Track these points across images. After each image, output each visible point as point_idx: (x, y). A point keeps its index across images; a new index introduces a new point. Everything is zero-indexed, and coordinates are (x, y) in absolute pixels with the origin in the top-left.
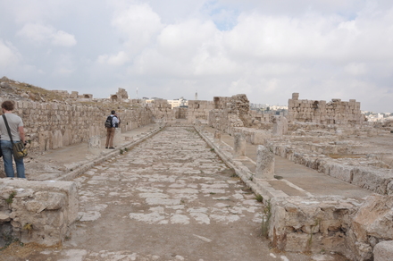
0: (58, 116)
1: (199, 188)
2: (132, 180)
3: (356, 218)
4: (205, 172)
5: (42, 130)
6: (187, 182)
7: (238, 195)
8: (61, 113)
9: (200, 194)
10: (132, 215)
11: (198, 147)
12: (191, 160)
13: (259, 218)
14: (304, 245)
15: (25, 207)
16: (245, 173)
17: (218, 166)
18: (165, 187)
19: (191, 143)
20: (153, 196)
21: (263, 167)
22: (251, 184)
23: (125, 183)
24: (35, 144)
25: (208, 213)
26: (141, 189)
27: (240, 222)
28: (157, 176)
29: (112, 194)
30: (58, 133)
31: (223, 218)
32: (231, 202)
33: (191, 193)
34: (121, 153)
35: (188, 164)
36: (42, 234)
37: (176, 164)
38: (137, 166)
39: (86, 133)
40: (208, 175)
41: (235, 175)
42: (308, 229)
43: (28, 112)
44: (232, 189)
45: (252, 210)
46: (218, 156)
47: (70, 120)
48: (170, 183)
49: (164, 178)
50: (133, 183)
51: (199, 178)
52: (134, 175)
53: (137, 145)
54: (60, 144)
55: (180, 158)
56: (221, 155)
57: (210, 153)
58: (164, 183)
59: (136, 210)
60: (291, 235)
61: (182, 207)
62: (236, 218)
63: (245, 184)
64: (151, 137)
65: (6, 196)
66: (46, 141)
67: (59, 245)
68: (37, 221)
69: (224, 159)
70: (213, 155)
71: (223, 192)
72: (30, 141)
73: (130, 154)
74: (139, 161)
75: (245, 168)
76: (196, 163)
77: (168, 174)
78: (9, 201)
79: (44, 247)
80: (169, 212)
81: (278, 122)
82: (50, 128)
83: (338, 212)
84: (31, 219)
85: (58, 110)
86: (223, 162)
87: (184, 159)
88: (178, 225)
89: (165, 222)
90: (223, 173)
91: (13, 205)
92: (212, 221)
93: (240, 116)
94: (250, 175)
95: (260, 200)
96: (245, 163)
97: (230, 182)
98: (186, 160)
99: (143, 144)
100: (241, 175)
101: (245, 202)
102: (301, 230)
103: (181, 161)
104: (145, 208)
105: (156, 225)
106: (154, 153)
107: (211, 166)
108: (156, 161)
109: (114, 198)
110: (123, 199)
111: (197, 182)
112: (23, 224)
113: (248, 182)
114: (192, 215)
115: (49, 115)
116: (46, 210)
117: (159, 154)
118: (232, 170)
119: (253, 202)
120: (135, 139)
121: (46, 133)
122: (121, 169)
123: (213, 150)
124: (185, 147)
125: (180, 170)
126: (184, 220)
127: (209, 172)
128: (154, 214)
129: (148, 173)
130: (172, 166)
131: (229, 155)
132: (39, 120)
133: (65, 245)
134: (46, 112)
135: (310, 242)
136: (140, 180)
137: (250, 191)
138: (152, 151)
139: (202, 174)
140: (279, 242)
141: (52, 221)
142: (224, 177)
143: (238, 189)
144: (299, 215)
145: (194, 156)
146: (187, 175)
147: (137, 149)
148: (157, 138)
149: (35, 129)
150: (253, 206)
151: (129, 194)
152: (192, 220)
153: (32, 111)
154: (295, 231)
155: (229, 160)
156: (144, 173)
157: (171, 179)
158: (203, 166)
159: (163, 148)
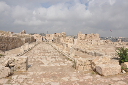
0: (10, 40)
1: (55, 59)
3: (93, 61)
4: (56, 55)
5: (5, 44)
6: (52, 58)
7: (66, 60)
8: (10, 39)
9: (56, 60)
10: (40, 65)
11: (51, 49)
12: (50, 52)
13: (72, 64)
14: (83, 68)
15: (18, 62)
16: (67, 55)
17: (59, 53)
18: (46, 59)
19: (49, 47)
20: (44, 61)
21: (72, 53)
22: (69, 57)
23: (35, 58)
24: (4, 48)
25: (59, 64)
26: (40, 59)
27: (67, 65)
29: (32, 61)
30: (9, 45)
31: (63, 65)
32: (64, 62)
33: (53, 60)
34: (29, 51)
35: (50, 53)
36: (22, 69)
37: (47, 53)
38: (36, 54)
39: (17, 45)
40: (56, 56)
41: (64, 56)
42: (83, 65)
43: (2, 39)
44: (64, 59)
45: (70, 63)
46: (58, 51)
47: (12, 41)
48: (47, 58)
49: (45, 57)
50: (37, 58)
52: (36, 56)
54: (10, 48)
55: (47, 52)
56: (59, 51)
57: (55, 50)
58: (45, 58)
59: (41, 64)
60: (80, 66)
61: (52, 63)
62: (66, 65)
65: (13, 60)
66: (6, 47)
67: (26, 71)
68: (21, 65)
70: (56, 51)
71: (62, 59)
72: (2, 48)
73: (32, 51)
74: (35, 53)
76: (52, 53)
78: (14, 61)
79: (23, 72)
80: (49, 64)
82: (7, 44)
83: (89, 60)
84: (19, 65)
85: (10, 38)
88: (53, 66)
89: (49, 66)
90: (60, 55)
91: (15, 62)
92: (61, 65)
93: (63, 39)
95: (71, 61)
96: (66, 52)
97: (63, 57)
99: (34, 48)
101: (68, 61)
102: (82, 65)
103: (48, 52)
104: (43, 63)
105: (47, 67)
106: (39, 50)
107: (57, 53)
108: (40, 53)
109: (33, 62)
110: (36, 62)
111: (54, 57)
112: (17, 67)
113: (68, 57)
114: (55, 64)
115: (7, 40)
116: (22, 63)
118: (63, 54)
119: (70, 61)
121: (7, 45)
122: (31, 55)
123: (56, 49)
124: (47, 49)
126: (54, 65)
127: (57, 55)
128: (46, 64)
129: (39, 56)
131: (61, 50)
132: (5, 41)
133: (27, 71)
134: (7, 39)
135: (84, 68)
137: (69, 59)
139: (55, 55)
140: (77, 68)
141: (24, 65)
142: (61, 56)
143: (65, 59)
144: (81, 61)
145: (51, 51)
146: (51, 56)
148: (37, 46)
149: (4, 44)
150: (70, 62)
151: (37, 61)
152: (56, 65)
153: (3, 38)
154: (80, 65)
155: (62, 52)
157: (47, 57)
158: (55, 54)
159: (41, 49)
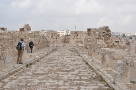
2: (34, 84)
4: (83, 78)
6: (71, 85)
11: (77, 61)
12: (73, 70)
16: (110, 79)
17: (91, 74)
21: (122, 75)
22: (114, 87)
23: (30, 86)
28: (51, 81)
35: (71, 73)
38: (38, 75)
40: (84, 80)
41: (102, 80)
46: (91, 67)
48: (60, 86)
49: (56, 82)
50: (35, 86)
51: (79, 82)
52: (36, 80)
53: (38, 60)
55: (66, 69)
56: (93, 67)
57: (85, 65)
58: (56, 85)
63: (109, 86)
64: (47, 55)
69: (95, 69)
70: (87, 67)
73: (33, 67)
74: (39, 71)
75: (109, 76)
76: (77, 72)
77: (58, 80)
81: (131, 44)
86: (94, 71)
87: (69, 69)
90: (94, 79)
93: (105, 41)
94: (113, 80)
96: (109, 72)
97: (99, 85)
98: (70, 71)
99: (42, 60)
100: (106, 80)
103: (66, 71)
106: (49, 65)
107: (86, 74)
108: (50, 71)
111: (77, 84)
113: (112, 85)
117: (52, 67)
118: (101, 76)
120: (36, 57)
122: (27, 77)
123: (87, 63)
124: (69, 61)
125: (66, 77)
127: (85, 78)
129: (45, 79)
130: (61, 74)
131: (98, 67)
136: (39, 84)
138: (47, 65)
142: (95, 81)
145: (75, 67)
146: (71, 80)
147: (38, 63)
148: (50, 56)
155: (98, 70)
156: (43, 79)
157: (60, 83)
158: (81, 74)
159: (55, 62)
